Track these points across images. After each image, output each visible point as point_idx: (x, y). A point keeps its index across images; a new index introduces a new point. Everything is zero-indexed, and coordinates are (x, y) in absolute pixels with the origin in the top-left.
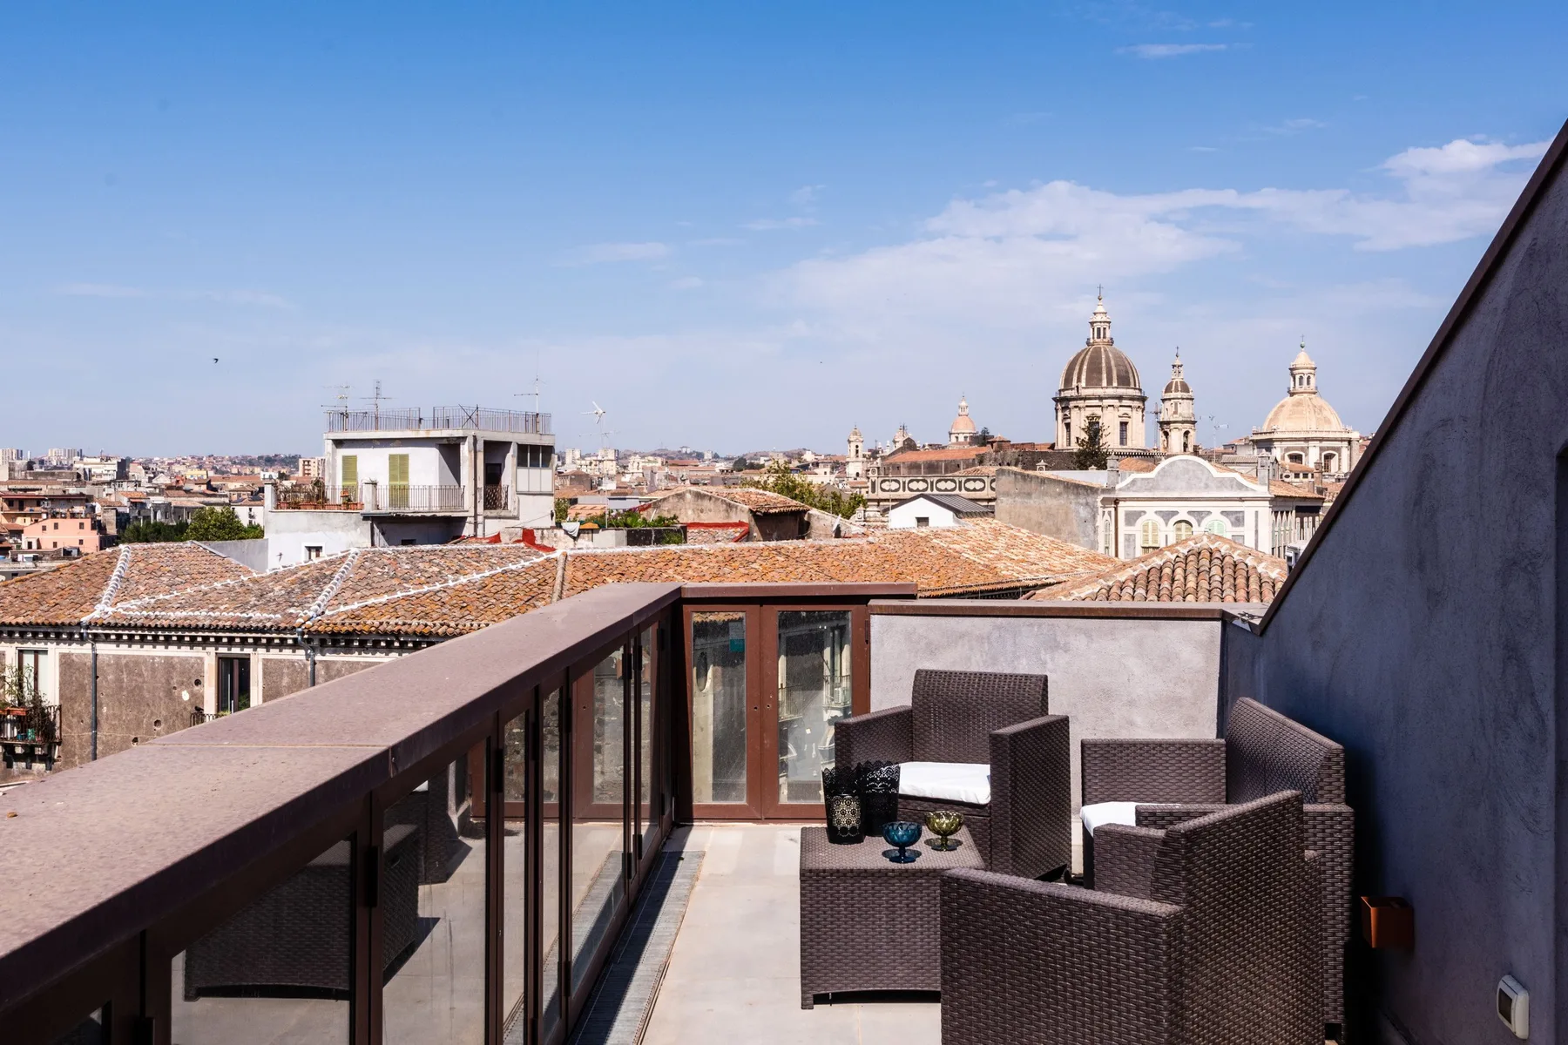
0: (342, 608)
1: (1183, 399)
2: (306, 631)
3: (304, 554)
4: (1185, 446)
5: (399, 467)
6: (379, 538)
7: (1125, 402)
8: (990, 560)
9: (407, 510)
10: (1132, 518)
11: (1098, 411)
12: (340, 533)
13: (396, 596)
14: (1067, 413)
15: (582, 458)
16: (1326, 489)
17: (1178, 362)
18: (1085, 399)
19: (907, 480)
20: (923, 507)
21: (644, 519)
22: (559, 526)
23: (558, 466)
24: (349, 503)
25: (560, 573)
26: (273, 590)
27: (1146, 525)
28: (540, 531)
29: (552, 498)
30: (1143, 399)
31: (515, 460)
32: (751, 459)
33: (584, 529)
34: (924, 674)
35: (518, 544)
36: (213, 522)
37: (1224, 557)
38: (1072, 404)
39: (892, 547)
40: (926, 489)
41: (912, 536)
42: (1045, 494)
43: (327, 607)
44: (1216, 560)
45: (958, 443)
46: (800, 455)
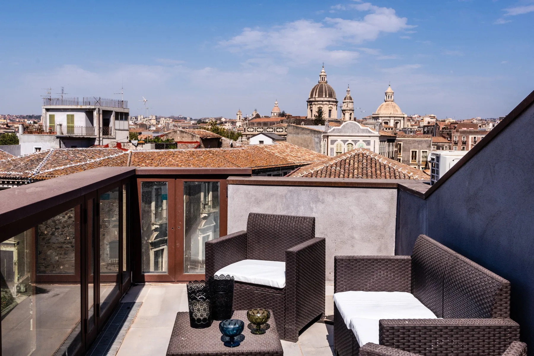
0: (46, 171)
1: (350, 102)
2: (32, 179)
3: (34, 150)
4: (350, 118)
5: (71, 119)
6: (62, 145)
7: (331, 103)
8: (284, 156)
9: (73, 135)
10: (333, 142)
11: (322, 106)
12: (48, 143)
13: (67, 167)
14: (311, 106)
15: (144, 118)
16: (397, 133)
17: (348, 90)
18: (317, 101)
19: (256, 128)
20: (261, 137)
21: (162, 140)
22: (130, 142)
23: (135, 121)
24: (51, 132)
25: (129, 159)
26: (20, 164)
27: (338, 145)
28: (123, 144)
29: (128, 132)
30: (337, 102)
31: (114, 117)
32: (203, 120)
33: (139, 143)
34: (253, 215)
35: (115, 148)
36: (8, 138)
37: (367, 156)
38: (313, 103)
39: (250, 151)
40: (263, 131)
41: (258, 147)
42: (304, 133)
43: (40, 170)
44: (365, 157)
45: (274, 116)
46: (220, 119)
